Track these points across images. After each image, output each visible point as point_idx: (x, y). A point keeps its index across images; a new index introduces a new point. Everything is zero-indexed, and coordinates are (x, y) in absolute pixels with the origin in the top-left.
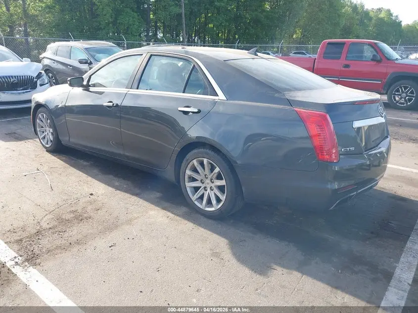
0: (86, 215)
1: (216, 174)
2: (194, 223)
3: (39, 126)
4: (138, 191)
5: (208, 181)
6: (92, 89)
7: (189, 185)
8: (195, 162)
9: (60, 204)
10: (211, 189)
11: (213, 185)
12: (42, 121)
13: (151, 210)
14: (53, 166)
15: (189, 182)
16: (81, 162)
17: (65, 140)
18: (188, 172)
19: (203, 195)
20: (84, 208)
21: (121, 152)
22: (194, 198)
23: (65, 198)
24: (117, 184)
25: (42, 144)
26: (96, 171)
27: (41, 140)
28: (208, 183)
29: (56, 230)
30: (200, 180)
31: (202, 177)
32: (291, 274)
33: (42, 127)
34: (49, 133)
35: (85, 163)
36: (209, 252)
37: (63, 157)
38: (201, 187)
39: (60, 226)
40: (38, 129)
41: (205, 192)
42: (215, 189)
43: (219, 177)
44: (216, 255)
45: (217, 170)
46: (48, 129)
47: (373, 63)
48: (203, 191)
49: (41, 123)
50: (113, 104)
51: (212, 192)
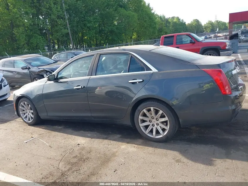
0: (84, 157)
1: (160, 115)
2: (153, 147)
3: (21, 110)
4: (105, 136)
5: (154, 120)
6: (61, 80)
7: (142, 125)
8: (145, 111)
9: (63, 154)
10: (157, 124)
11: (158, 122)
12: (23, 107)
13: (122, 145)
14: (41, 133)
15: (141, 123)
16: (56, 127)
17: (43, 115)
18: (141, 117)
19: (152, 129)
20: (80, 153)
21: (89, 115)
22: (147, 132)
23: (63, 150)
24: (89, 135)
25: (25, 122)
26: (70, 130)
27: (24, 119)
28: (154, 122)
29: (73, 170)
30: (148, 121)
31: (150, 118)
32: (226, 161)
33: (23, 110)
34: (30, 114)
35: (60, 127)
36: (173, 160)
37: (43, 127)
38: (150, 125)
39: (74, 167)
40: (21, 113)
41: (153, 127)
42: (160, 124)
43: (162, 116)
44: (178, 161)
45: (161, 112)
46: (28, 111)
47: (191, 44)
48: (152, 127)
49: (23, 108)
50: (81, 87)
51: (159, 126)
